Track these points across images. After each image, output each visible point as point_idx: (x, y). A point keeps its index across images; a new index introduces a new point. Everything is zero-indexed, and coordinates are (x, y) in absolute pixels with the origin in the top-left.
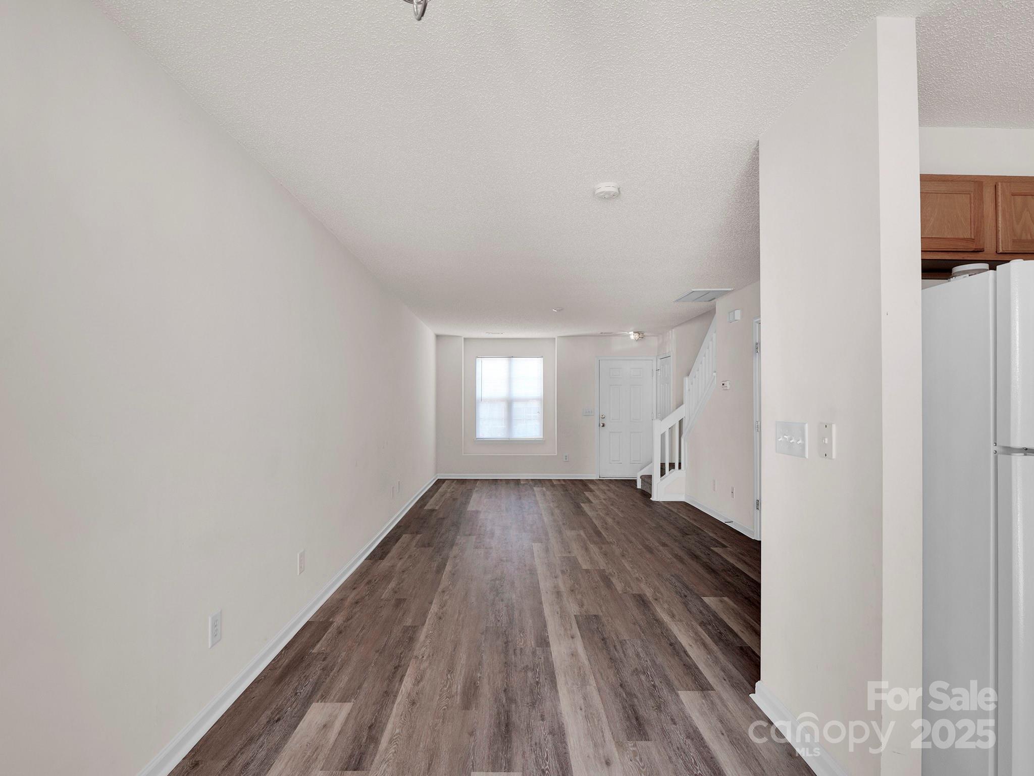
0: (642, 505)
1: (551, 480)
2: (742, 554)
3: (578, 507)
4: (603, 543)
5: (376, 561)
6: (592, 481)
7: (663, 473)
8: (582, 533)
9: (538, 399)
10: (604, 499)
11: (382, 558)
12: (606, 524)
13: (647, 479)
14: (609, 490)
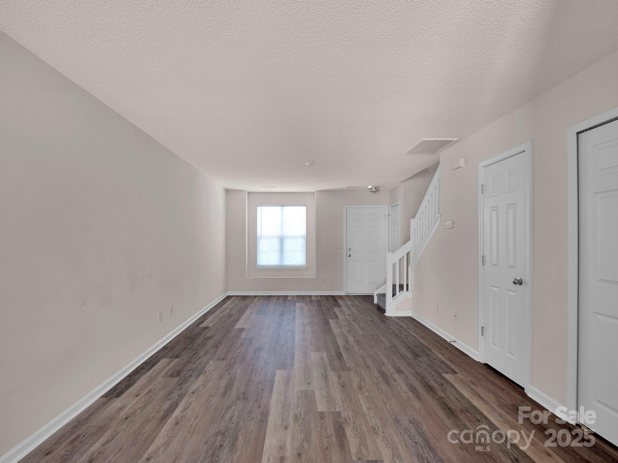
0: (378, 321)
1: (311, 296)
2: (473, 383)
3: (327, 323)
4: (343, 370)
5: (111, 399)
6: (341, 297)
7: (394, 295)
8: (325, 355)
9: (302, 237)
10: (349, 315)
11: (118, 395)
12: (347, 343)
13: (383, 296)
14: (353, 306)
